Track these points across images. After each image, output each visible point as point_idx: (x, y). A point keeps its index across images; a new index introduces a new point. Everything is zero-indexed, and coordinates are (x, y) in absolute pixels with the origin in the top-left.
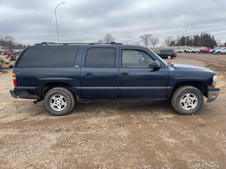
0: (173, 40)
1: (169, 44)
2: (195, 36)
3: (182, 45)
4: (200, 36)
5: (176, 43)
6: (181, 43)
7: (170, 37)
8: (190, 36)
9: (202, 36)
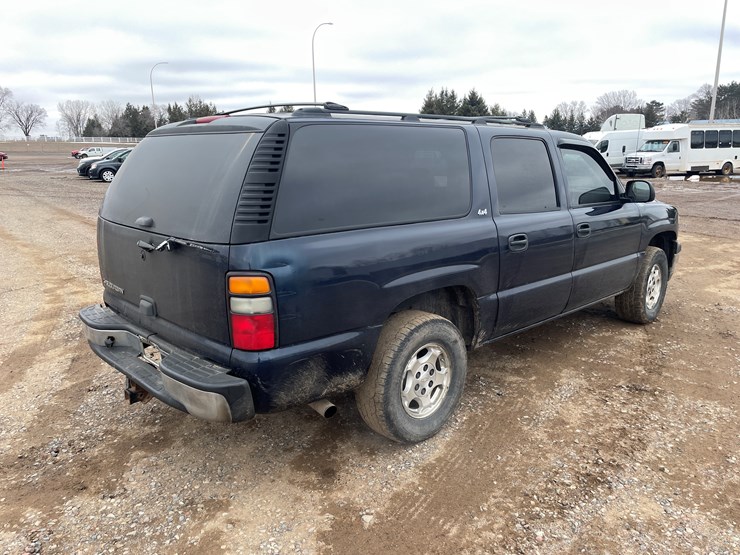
0: (92, 117)
1: (82, 129)
2: (170, 107)
3: (134, 136)
4: (185, 109)
5: (107, 126)
6: (128, 129)
7: (77, 103)
8: (155, 107)
9: (194, 109)
